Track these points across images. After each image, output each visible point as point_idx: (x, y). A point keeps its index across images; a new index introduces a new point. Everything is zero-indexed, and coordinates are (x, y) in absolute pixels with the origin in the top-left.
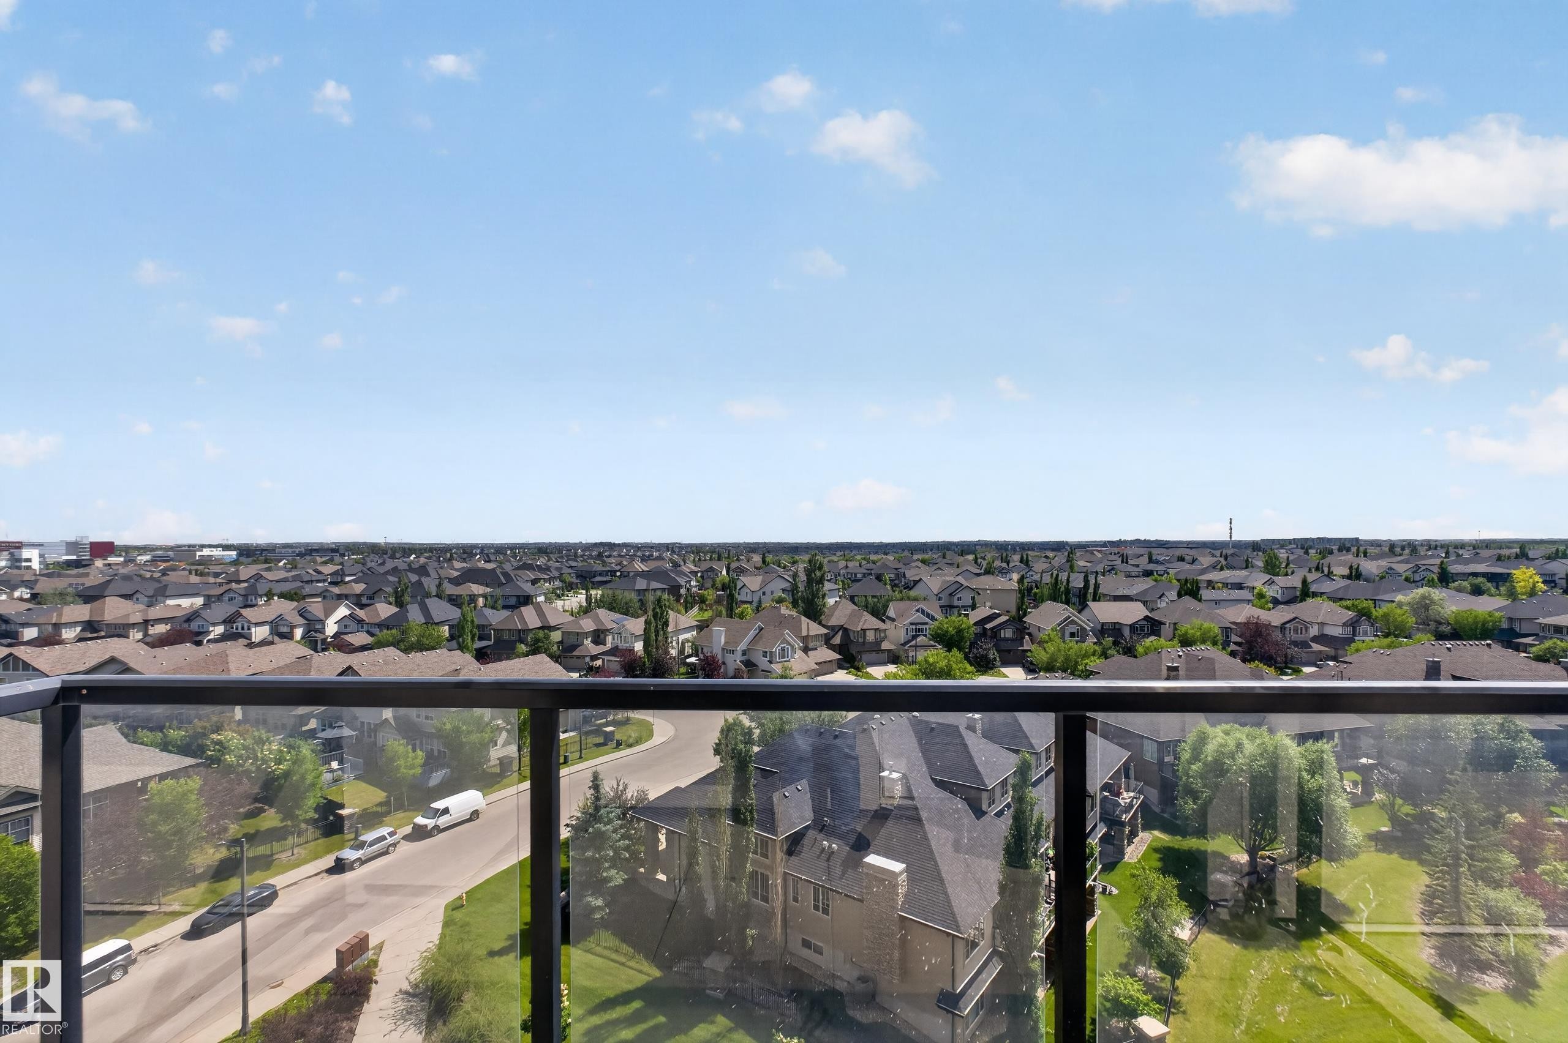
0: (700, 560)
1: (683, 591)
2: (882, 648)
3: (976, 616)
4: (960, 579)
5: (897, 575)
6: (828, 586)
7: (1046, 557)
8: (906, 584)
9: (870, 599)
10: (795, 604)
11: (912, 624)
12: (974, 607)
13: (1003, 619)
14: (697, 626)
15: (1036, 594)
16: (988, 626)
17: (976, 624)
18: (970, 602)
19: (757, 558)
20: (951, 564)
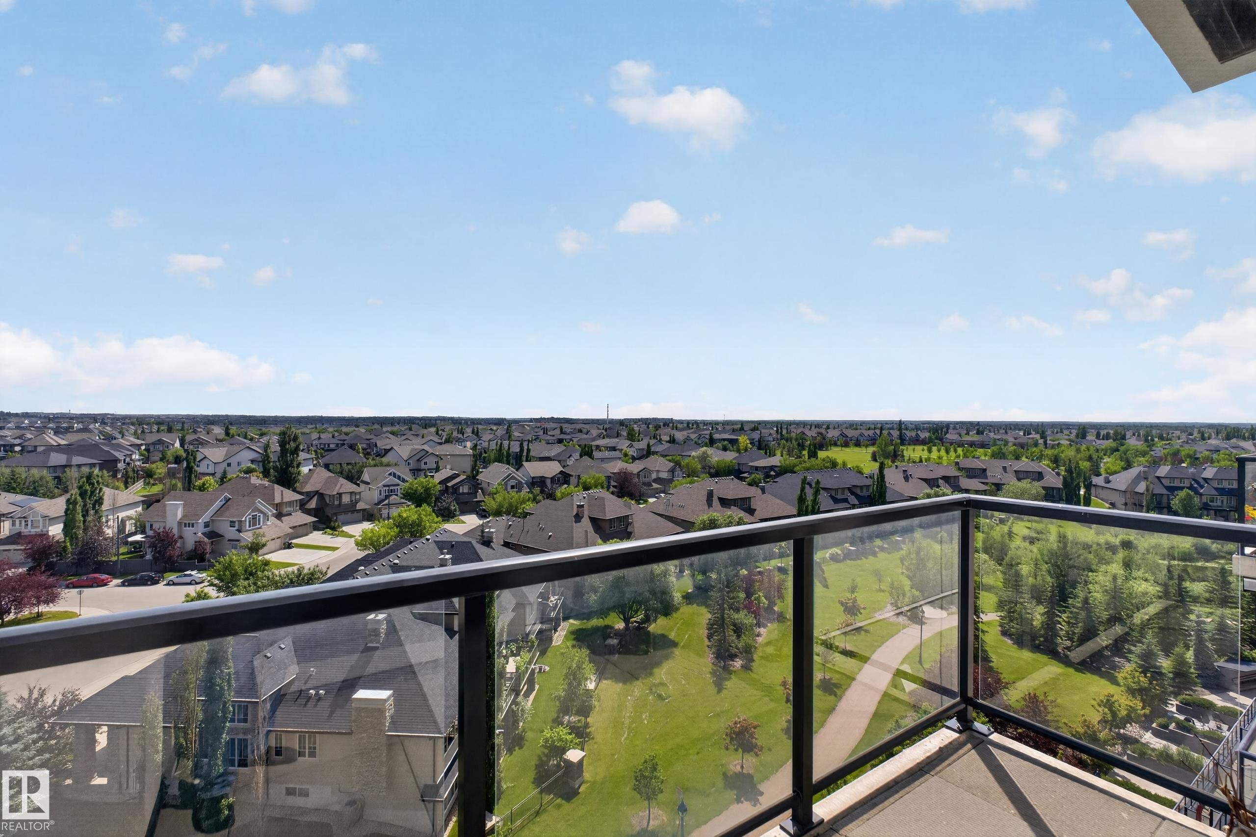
0: (143, 432)
1: (121, 466)
2: (357, 508)
3: (439, 477)
4: (426, 447)
5: (369, 445)
6: (302, 456)
7: (491, 429)
8: (377, 452)
9: (345, 466)
10: (266, 474)
11: (385, 486)
12: (437, 470)
13: (463, 477)
14: (143, 501)
15: (485, 457)
16: (449, 484)
17: (440, 483)
18: (434, 466)
19: (218, 431)
20: (417, 435)
